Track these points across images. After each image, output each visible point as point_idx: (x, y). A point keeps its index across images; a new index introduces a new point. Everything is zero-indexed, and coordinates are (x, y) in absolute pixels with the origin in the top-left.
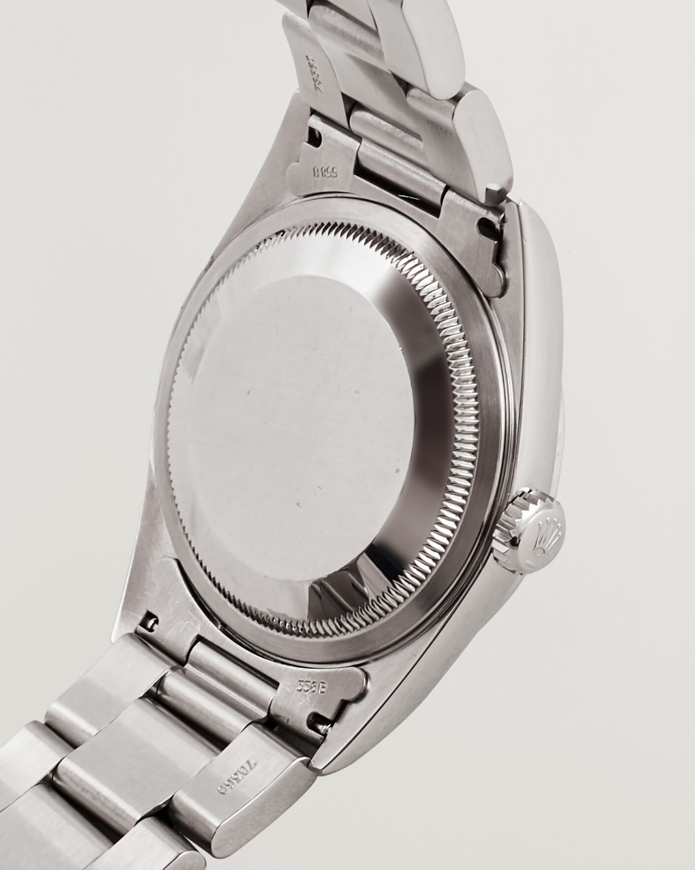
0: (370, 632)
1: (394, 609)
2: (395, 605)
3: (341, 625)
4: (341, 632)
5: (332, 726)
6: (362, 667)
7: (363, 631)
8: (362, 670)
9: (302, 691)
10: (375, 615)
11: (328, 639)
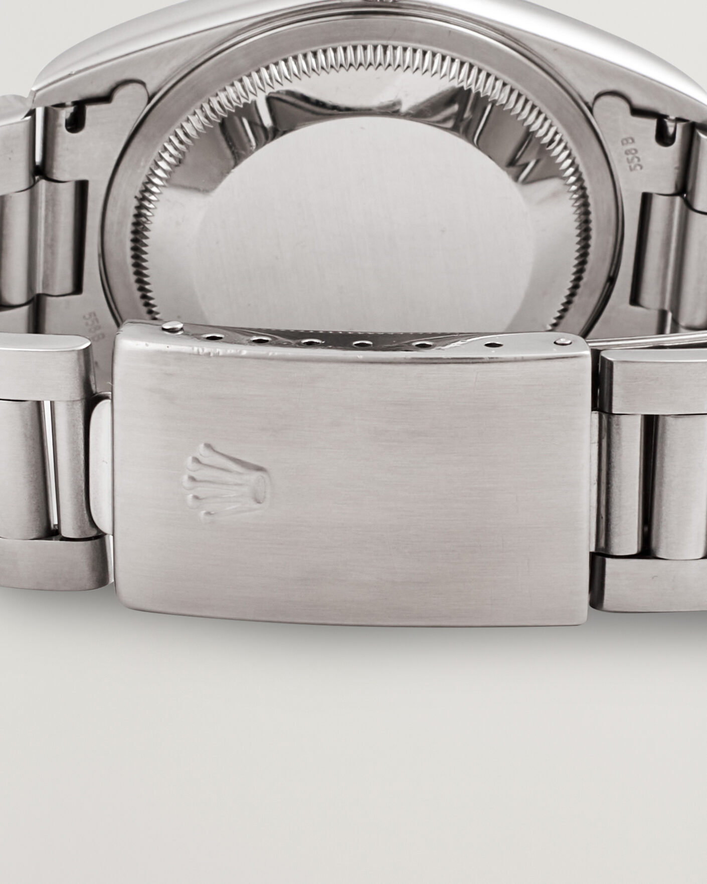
0: (548, 107)
1: (513, 87)
2: (508, 89)
3: (552, 141)
4: (561, 141)
5: (666, 117)
6: (590, 104)
7: (550, 115)
8: (593, 104)
9: (640, 163)
10: (528, 107)
11: (575, 153)
